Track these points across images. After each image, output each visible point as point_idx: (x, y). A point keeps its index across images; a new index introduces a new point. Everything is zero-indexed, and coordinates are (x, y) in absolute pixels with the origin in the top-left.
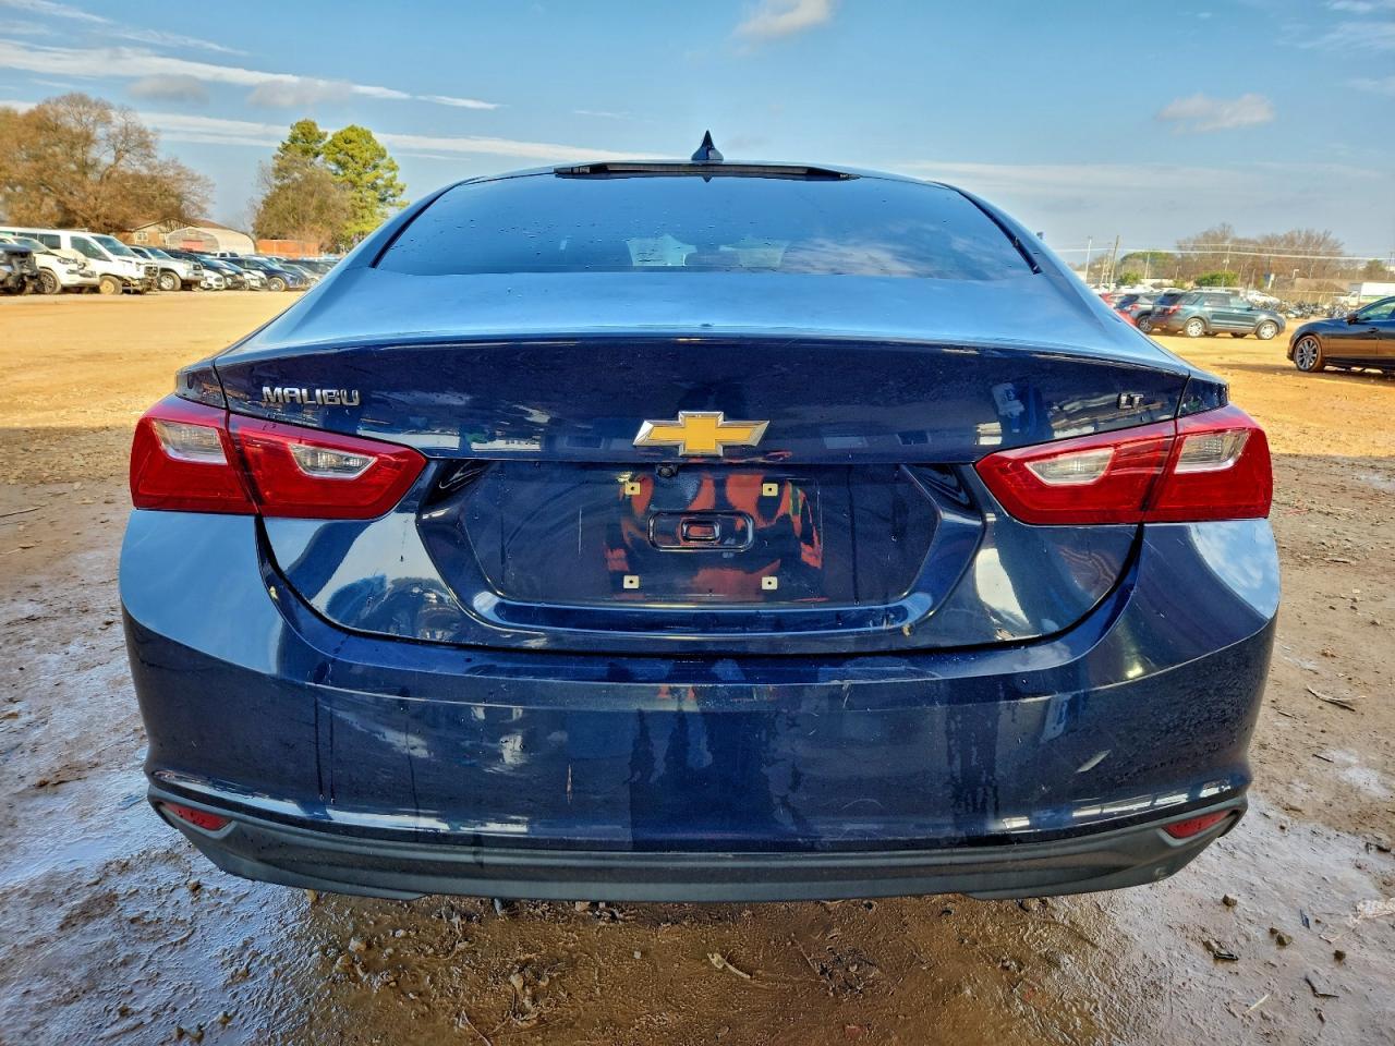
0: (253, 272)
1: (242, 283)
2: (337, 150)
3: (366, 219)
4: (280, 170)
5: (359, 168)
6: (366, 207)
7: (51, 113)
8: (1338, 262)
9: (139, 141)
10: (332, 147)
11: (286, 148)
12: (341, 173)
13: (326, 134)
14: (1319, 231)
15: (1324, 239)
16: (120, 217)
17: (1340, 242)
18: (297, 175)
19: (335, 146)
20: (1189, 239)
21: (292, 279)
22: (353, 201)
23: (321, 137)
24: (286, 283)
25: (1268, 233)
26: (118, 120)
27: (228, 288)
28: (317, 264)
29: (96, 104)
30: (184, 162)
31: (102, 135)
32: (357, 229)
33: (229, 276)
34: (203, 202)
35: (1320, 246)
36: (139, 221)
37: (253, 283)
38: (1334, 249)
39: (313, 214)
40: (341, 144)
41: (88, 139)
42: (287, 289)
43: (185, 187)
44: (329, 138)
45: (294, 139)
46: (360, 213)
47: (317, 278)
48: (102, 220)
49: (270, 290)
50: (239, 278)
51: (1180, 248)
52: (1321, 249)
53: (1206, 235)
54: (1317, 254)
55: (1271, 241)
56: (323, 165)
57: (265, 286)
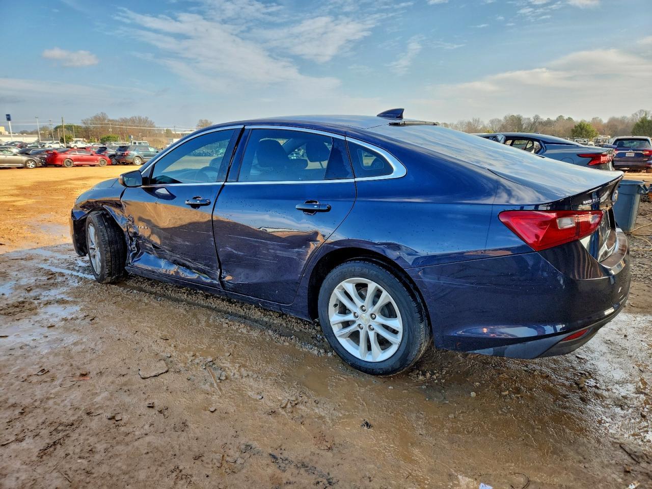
8: (154, 130)
14: (143, 116)
15: (146, 120)
17: (153, 121)
20: (88, 120)
25: (123, 117)
35: (145, 123)
38: (151, 125)
51: (84, 123)
52: (146, 125)
53: (95, 117)
54: (145, 127)
55: (125, 121)
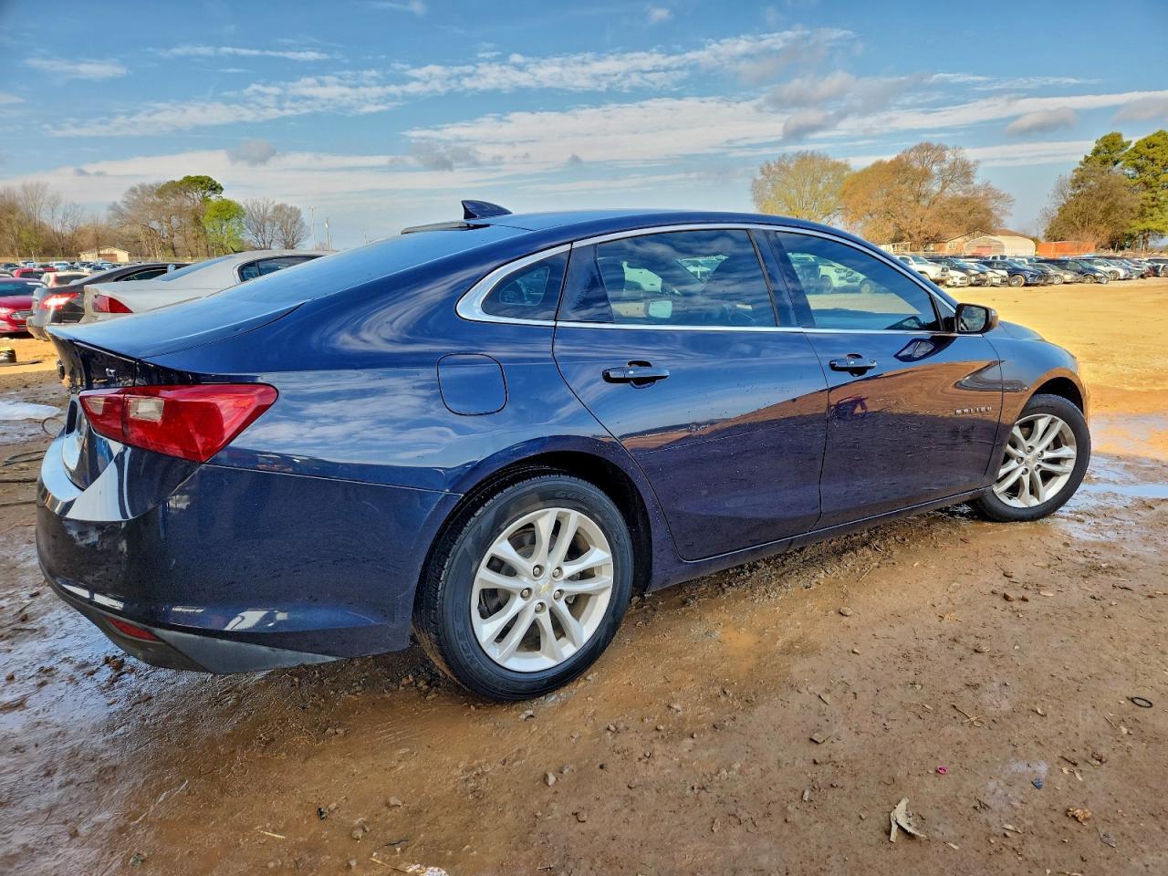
0: (996, 271)
1: (985, 281)
2: (1137, 155)
3: (1155, 217)
4: (1076, 181)
5: (1157, 169)
6: (1157, 206)
7: (905, 160)
9: (963, 171)
10: (1133, 154)
11: (1087, 160)
12: (1138, 176)
13: (1130, 142)
16: (935, 232)
18: (1092, 182)
19: (1136, 152)
21: (1032, 276)
22: (1144, 202)
23: (1124, 146)
24: (1026, 279)
26: (949, 156)
27: (972, 285)
28: (1067, 261)
29: (936, 149)
30: (994, 185)
31: (936, 172)
32: (1142, 227)
33: (974, 275)
34: (1002, 214)
36: (951, 234)
37: (995, 281)
39: (1099, 216)
40: (1144, 150)
41: (926, 175)
42: (1026, 285)
43: (992, 204)
44: (1133, 145)
45: (1097, 152)
46: (1148, 211)
47: (1062, 274)
48: (922, 235)
49: (1010, 285)
50: (982, 276)
56: (1123, 171)
57: (1005, 282)
